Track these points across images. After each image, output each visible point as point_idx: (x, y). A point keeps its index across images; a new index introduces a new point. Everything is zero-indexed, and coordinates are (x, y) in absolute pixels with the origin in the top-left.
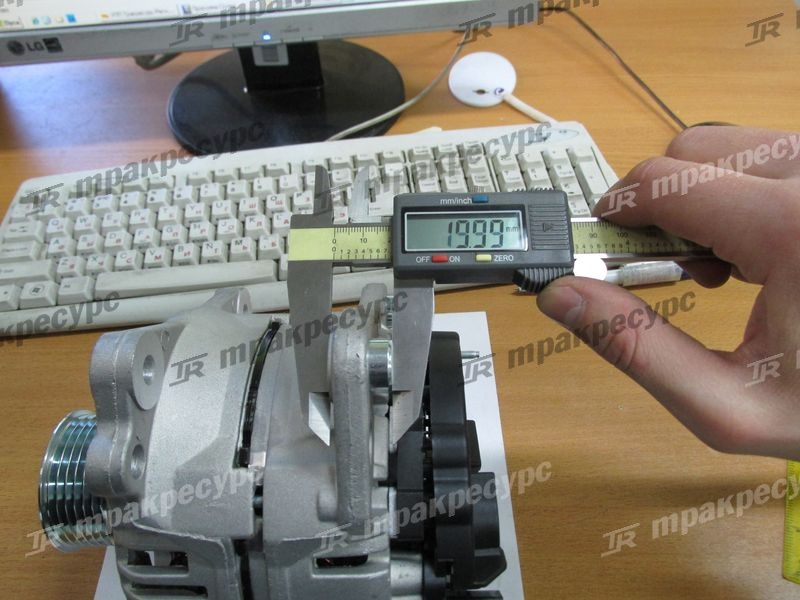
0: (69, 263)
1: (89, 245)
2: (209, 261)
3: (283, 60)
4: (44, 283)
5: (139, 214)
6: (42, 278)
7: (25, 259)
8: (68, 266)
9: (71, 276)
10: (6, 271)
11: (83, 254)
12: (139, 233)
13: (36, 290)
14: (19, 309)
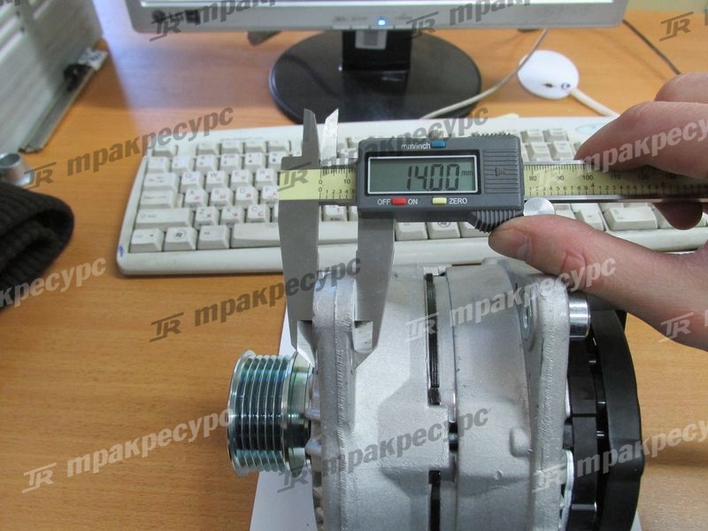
0: (206, 213)
1: (221, 197)
2: (332, 219)
3: (381, 44)
4: (185, 229)
5: (264, 172)
6: (182, 224)
7: (164, 206)
8: (205, 216)
9: (208, 224)
10: (149, 216)
11: (216, 205)
12: (266, 190)
13: (179, 235)
14: (163, 251)
